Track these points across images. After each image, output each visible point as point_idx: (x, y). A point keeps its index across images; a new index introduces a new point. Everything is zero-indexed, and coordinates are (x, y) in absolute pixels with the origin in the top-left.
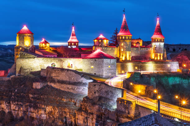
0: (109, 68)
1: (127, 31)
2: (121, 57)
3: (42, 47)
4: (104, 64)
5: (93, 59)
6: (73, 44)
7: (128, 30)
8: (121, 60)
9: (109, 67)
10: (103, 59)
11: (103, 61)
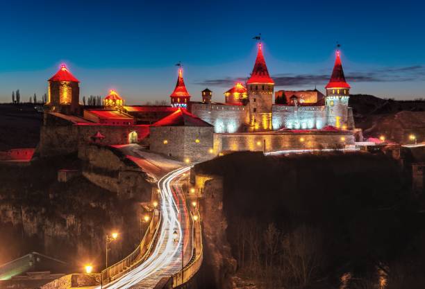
0: (197, 143)
1: (264, 74)
2: (253, 124)
3: (109, 106)
4: (186, 136)
5: (167, 127)
6: (179, 100)
7: (265, 72)
8: (253, 128)
9: (197, 141)
10: (183, 127)
11: (183, 131)
